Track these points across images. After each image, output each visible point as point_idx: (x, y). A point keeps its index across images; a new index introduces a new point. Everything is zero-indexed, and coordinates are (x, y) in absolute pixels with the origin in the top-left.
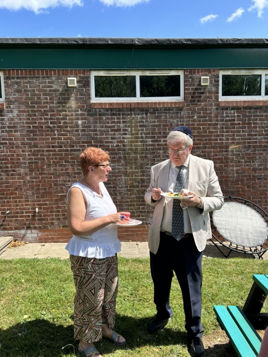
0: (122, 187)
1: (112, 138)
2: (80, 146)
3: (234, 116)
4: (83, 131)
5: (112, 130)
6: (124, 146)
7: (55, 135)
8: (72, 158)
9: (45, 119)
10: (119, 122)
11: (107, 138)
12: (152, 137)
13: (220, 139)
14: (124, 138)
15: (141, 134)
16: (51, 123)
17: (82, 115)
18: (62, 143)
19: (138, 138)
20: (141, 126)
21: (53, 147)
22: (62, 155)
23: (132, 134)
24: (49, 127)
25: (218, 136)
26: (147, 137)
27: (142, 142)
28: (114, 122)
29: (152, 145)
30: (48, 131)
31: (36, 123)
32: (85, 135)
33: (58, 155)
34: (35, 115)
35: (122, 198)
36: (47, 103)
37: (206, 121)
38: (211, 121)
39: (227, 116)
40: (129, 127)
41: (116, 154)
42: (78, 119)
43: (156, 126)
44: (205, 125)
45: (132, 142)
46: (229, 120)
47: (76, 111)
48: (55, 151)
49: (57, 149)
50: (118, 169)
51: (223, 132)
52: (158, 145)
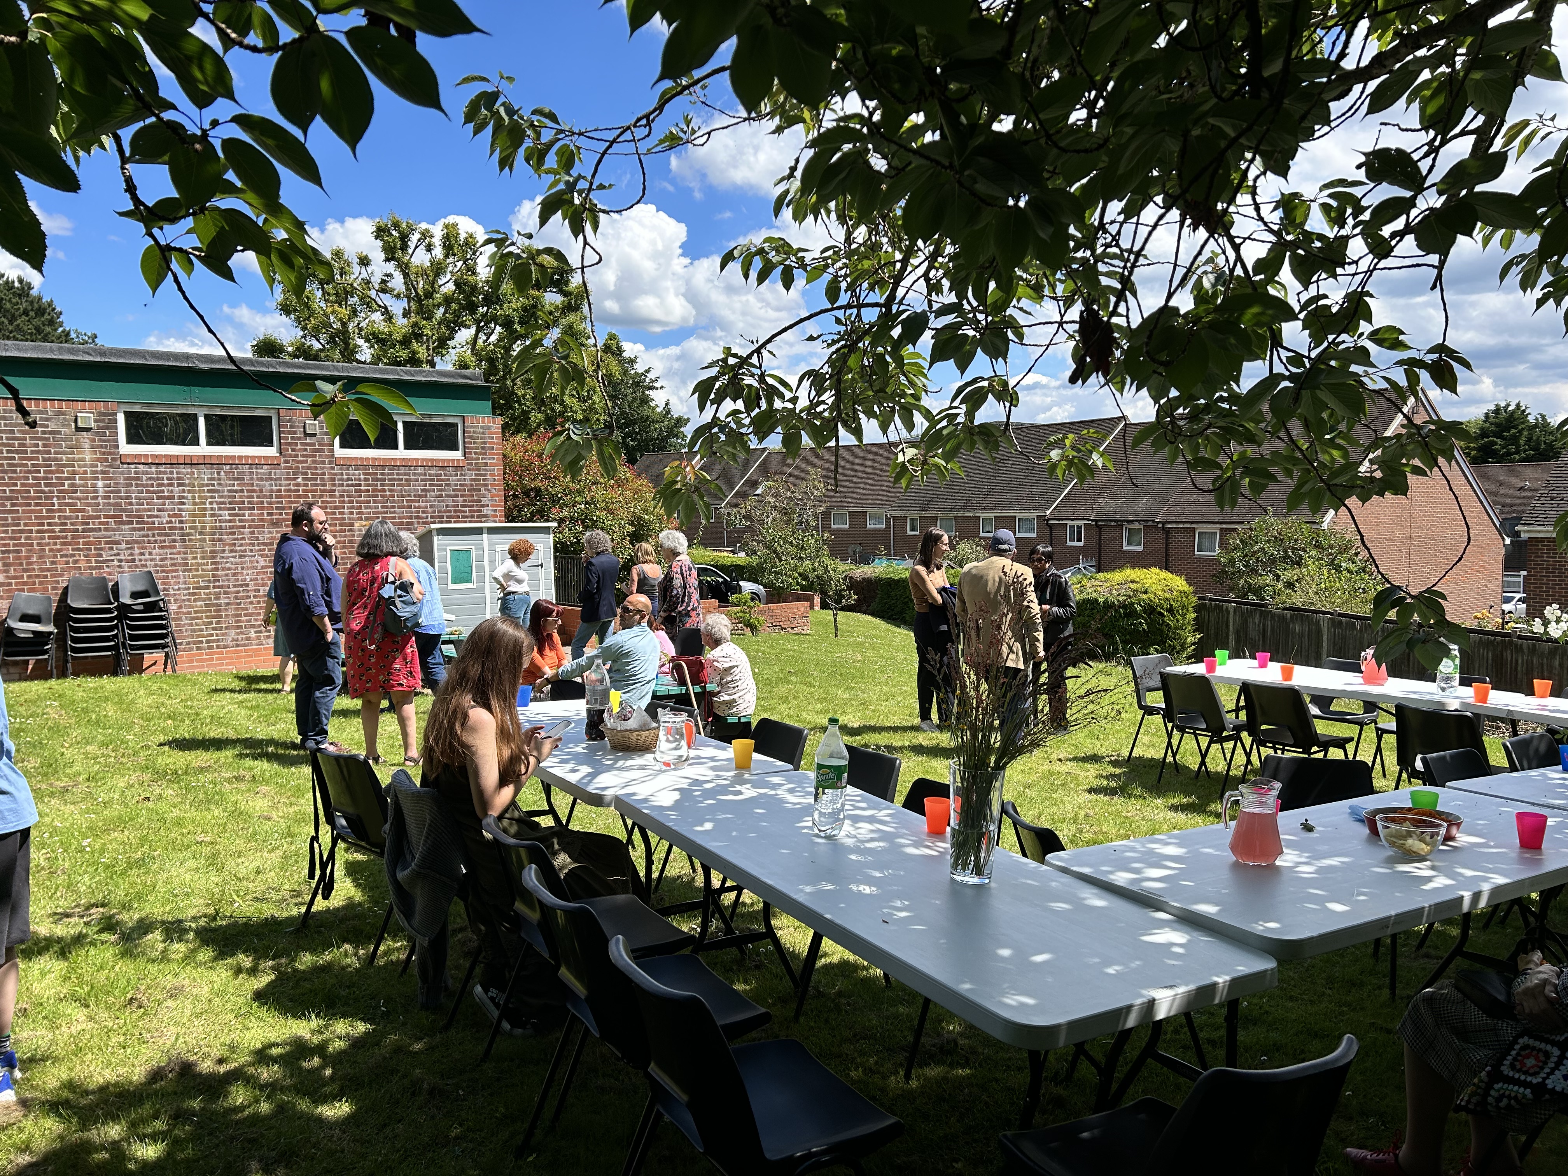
0: (179, 589)
1: (159, 510)
2: (100, 523)
3: (360, 480)
4: (105, 498)
5: (159, 498)
6: (181, 522)
7: (53, 504)
8: (85, 543)
9: (34, 478)
10: (171, 485)
11: (149, 510)
12: (229, 509)
13: (340, 513)
14: (180, 510)
15: (211, 503)
16: (46, 485)
17: (103, 472)
18: (66, 518)
19: (205, 509)
20: (209, 491)
21: (49, 524)
22: (66, 537)
23: (195, 504)
24: (43, 492)
25: (336, 508)
26: (220, 509)
27: (212, 515)
28: (162, 485)
29: (230, 521)
30: (40, 498)
31: (16, 485)
32: (109, 504)
33: (58, 537)
34: (15, 472)
35: (180, 607)
36: (38, 452)
37: (317, 485)
38: (324, 485)
39: (348, 480)
40: (189, 491)
41: (167, 535)
42: (97, 479)
43: (236, 491)
44: (316, 491)
45: (194, 516)
46: (352, 485)
47: (92, 466)
48: (53, 531)
49: (57, 528)
50: (172, 559)
51: (344, 502)
52: (240, 521)
